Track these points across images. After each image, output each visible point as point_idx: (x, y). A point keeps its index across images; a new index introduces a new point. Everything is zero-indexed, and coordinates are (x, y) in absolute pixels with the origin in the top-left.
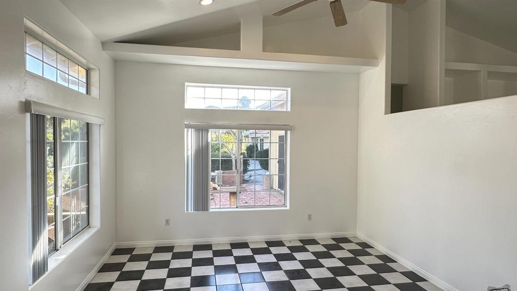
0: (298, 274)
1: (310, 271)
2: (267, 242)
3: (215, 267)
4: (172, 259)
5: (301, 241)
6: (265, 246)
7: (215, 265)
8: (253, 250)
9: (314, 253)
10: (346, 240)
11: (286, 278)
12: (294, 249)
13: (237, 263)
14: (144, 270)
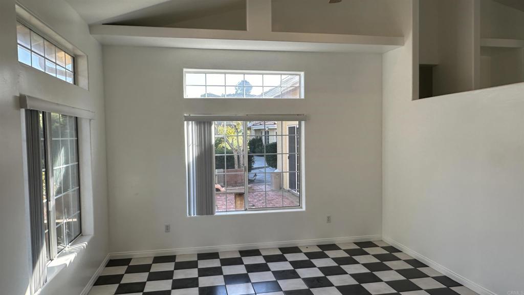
0: (318, 282)
1: (332, 279)
2: (281, 249)
3: (224, 276)
4: (175, 269)
5: (319, 246)
6: (279, 253)
7: (224, 274)
8: (265, 257)
9: (335, 259)
10: (370, 244)
11: (305, 287)
12: (312, 255)
13: (248, 272)
14: (146, 282)
